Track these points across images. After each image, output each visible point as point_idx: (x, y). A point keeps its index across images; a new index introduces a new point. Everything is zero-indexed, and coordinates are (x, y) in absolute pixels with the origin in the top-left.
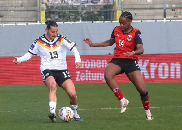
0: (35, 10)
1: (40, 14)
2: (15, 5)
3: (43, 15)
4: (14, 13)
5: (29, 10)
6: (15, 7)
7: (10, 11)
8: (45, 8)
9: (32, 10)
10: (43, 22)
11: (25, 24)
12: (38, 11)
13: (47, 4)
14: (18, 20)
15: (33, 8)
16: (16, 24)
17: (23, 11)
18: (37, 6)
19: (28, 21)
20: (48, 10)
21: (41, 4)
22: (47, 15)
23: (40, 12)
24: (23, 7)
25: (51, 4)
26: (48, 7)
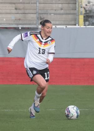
0: (74, 14)
1: (79, 17)
2: (55, 9)
3: (81, 19)
4: (54, 16)
5: (69, 14)
6: (55, 10)
7: (50, 14)
8: (84, 12)
9: (72, 14)
10: (81, 25)
11: (64, 27)
12: (77, 14)
13: (86, 8)
14: (57, 23)
15: (72, 12)
16: (56, 26)
17: (63, 14)
18: (76, 10)
19: (67, 24)
20: (86, 14)
21: (80, 8)
22: (85, 19)
23: (78, 15)
24: (63, 11)
25: (89, 8)
26: (86, 11)
